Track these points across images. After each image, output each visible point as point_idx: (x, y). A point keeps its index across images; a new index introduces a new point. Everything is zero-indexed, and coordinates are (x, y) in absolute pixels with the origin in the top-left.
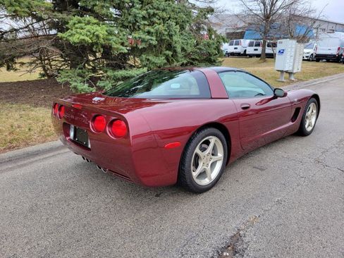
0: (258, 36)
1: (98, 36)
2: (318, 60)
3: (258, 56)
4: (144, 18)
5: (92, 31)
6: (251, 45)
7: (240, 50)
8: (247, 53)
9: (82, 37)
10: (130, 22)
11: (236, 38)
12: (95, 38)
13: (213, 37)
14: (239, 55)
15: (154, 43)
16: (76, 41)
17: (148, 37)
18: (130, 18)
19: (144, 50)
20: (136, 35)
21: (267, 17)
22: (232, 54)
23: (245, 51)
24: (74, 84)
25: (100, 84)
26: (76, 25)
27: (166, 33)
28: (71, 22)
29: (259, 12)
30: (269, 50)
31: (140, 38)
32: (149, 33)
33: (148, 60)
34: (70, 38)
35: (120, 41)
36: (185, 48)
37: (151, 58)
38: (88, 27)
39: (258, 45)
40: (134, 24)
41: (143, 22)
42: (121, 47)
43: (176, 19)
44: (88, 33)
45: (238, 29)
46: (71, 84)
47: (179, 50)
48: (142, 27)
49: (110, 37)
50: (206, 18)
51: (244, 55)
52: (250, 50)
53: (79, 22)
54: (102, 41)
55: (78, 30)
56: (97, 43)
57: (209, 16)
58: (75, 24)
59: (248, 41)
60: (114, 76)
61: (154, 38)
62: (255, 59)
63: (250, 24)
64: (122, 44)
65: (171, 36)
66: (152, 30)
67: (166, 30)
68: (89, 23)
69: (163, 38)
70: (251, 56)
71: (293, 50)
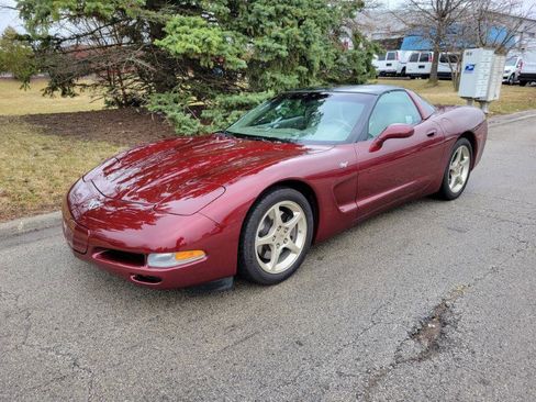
0: (427, 44)
1: (209, 44)
2: (523, 84)
3: (425, 76)
4: (270, 18)
5: (203, 37)
6: (413, 59)
7: (396, 66)
8: (407, 71)
9: (189, 46)
10: (249, 24)
11: (389, 49)
12: (205, 46)
13: (361, 46)
14: (393, 75)
15: (284, 54)
16: (181, 51)
17: (276, 45)
18: (251, 18)
19: (268, 65)
20: (259, 42)
21: (442, 14)
22: (384, 74)
23: (404, 69)
24: (170, 114)
25: (205, 114)
26: (178, 29)
27: (302, 39)
28: (170, 25)
29: (428, 7)
30: (443, 68)
31: (264, 47)
32: (277, 39)
33: (274, 79)
34: (171, 47)
35: (236, 50)
36: (325, 62)
37: (279, 76)
38: (196, 31)
39: (425, 59)
40: (256, 26)
41: (268, 24)
42: (238, 60)
43: (315, 17)
44: (197, 40)
45: (394, 33)
46: (166, 114)
47: (317, 65)
48: (267, 31)
49: (224, 46)
50: (352, 17)
51: (403, 74)
52: (413, 68)
53: (182, 24)
54: (214, 52)
55: (184, 36)
56: (205, 55)
57: (355, 13)
58: (175, 27)
59: (409, 53)
60: (227, 103)
61: (284, 47)
62: (419, 81)
63: (414, 26)
64: (239, 56)
65: (308, 44)
66: (282, 35)
67: (301, 35)
68: (195, 25)
69: (298, 46)
70: (413, 77)
71: (489, 65)
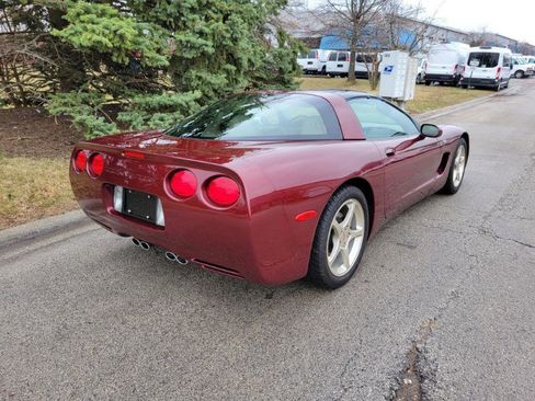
0: (344, 44)
1: (122, 37)
2: (428, 84)
3: (343, 75)
4: (192, 10)
5: (113, 28)
6: (332, 58)
7: (316, 65)
8: (327, 70)
9: (96, 38)
10: (169, 15)
11: (311, 47)
12: (117, 39)
13: (286, 44)
14: (314, 73)
15: (211, 50)
16: (86, 43)
17: (201, 41)
18: (171, 9)
19: (193, 62)
20: (181, 36)
21: (356, 16)
22: (307, 72)
23: (324, 67)
24: (78, 118)
25: (122, 116)
26: (82, 18)
27: (228, 35)
28: (71, 12)
29: (344, 9)
30: (360, 67)
31: (188, 42)
32: (201, 34)
33: (200, 78)
34: (74, 39)
35: (156, 46)
36: (253, 60)
37: (204, 75)
38: (105, 21)
39: (343, 59)
40: (177, 19)
41: (191, 16)
42: (158, 56)
43: (241, 12)
44: (107, 32)
45: (314, 32)
46: (73, 118)
47: (245, 63)
48: (189, 24)
49: (141, 40)
50: (276, 14)
51: (323, 73)
52: (332, 67)
53: (87, 12)
54: (129, 46)
55: (89, 26)
56: (119, 49)
57: (278, 11)
58: (78, 15)
59: (328, 52)
60: (147, 104)
61: (210, 43)
62: (338, 80)
63: (332, 26)
64: (159, 51)
65: (235, 40)
66: (207, 30)
67: (227, 31)
68: (103, 14)
69: (224, 43)
70: (333, 75)
71: (405, 67)
